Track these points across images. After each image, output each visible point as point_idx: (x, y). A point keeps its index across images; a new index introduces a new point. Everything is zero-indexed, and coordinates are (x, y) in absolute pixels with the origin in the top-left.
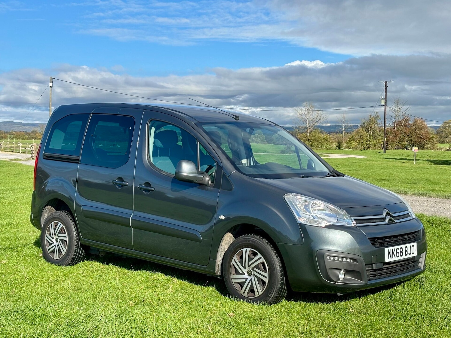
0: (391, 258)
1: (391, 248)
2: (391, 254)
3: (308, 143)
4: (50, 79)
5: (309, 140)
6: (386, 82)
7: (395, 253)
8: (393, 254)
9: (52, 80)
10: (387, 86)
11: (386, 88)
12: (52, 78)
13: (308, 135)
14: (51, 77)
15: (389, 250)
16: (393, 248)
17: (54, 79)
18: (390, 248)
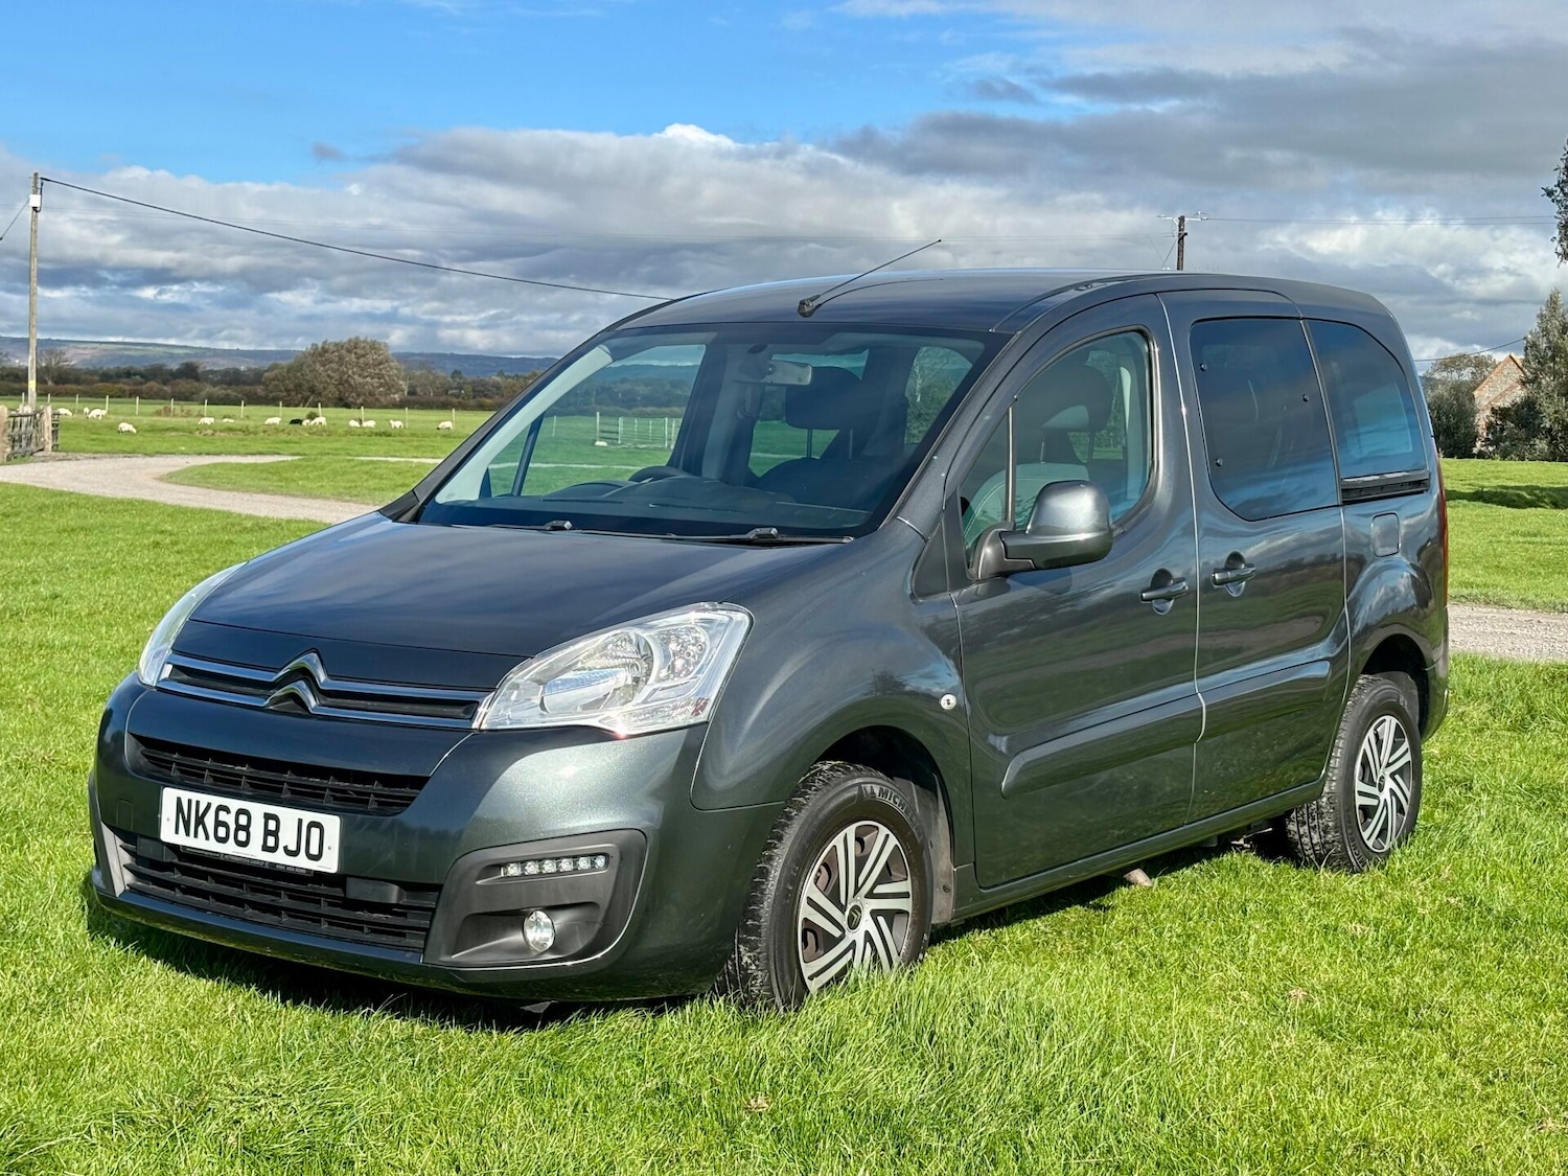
0: (188, 834)
1: (195, 796)
2: (189, 820)
3: (916, 425)
4: (32, 180)
5: (920, 415)
6: (1182, 219)
7: (209, 820)
8: (200, 821)
9: (39, 186)
10: (1186, 234)
11: (1181, 239)
12: (39, 176)
13: (919, 399)
14: (36, 174)
15: (179, 801)
16: (204, 799)
17: (44, 182)
18: (185, 795)
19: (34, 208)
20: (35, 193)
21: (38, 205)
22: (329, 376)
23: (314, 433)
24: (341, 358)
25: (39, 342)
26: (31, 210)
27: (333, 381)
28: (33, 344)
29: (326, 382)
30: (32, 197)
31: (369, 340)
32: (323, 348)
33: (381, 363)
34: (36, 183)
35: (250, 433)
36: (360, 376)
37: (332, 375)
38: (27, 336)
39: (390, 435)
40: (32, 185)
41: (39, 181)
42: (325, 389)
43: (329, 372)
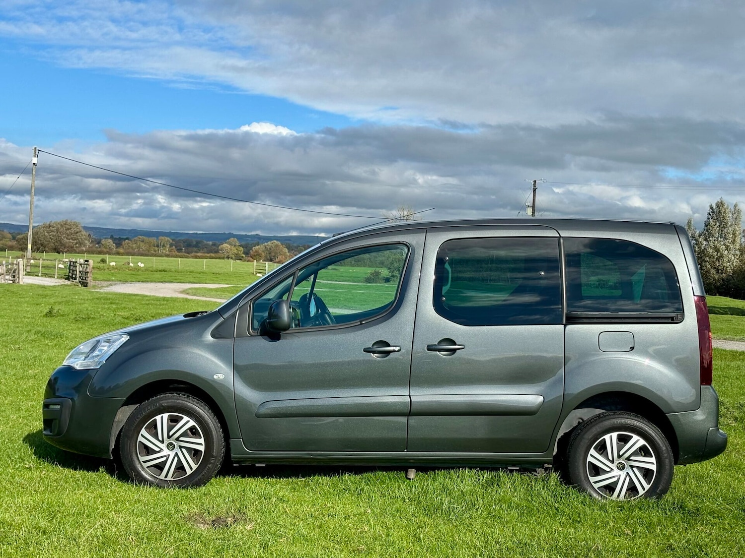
4: (33, 151)
9: (37, 154)
12: (37, 149)
14: (36, 148)
17: (40, 152)
19: (34, 164)
20: (35, 157)
21: (36, 162)
22: (51, 238)
23: (130, 270)
24: (57, 230)
25: (34, 227)
26: (33, 164)
27: (53, 240)
28: (31, 228)
29: (49, 241)
30: (33, 158)
31: (73, 221)
32: (49, 224)
33: (77, 233)
34: (35, 152)
35: (101, 270)
36: (67, 239)
37: (52, 238)
38: (28, 224)
39: (166, 271)
40: (33, 153)
41: (37, 151)
42: (48, 244)
43: (51, 236)
